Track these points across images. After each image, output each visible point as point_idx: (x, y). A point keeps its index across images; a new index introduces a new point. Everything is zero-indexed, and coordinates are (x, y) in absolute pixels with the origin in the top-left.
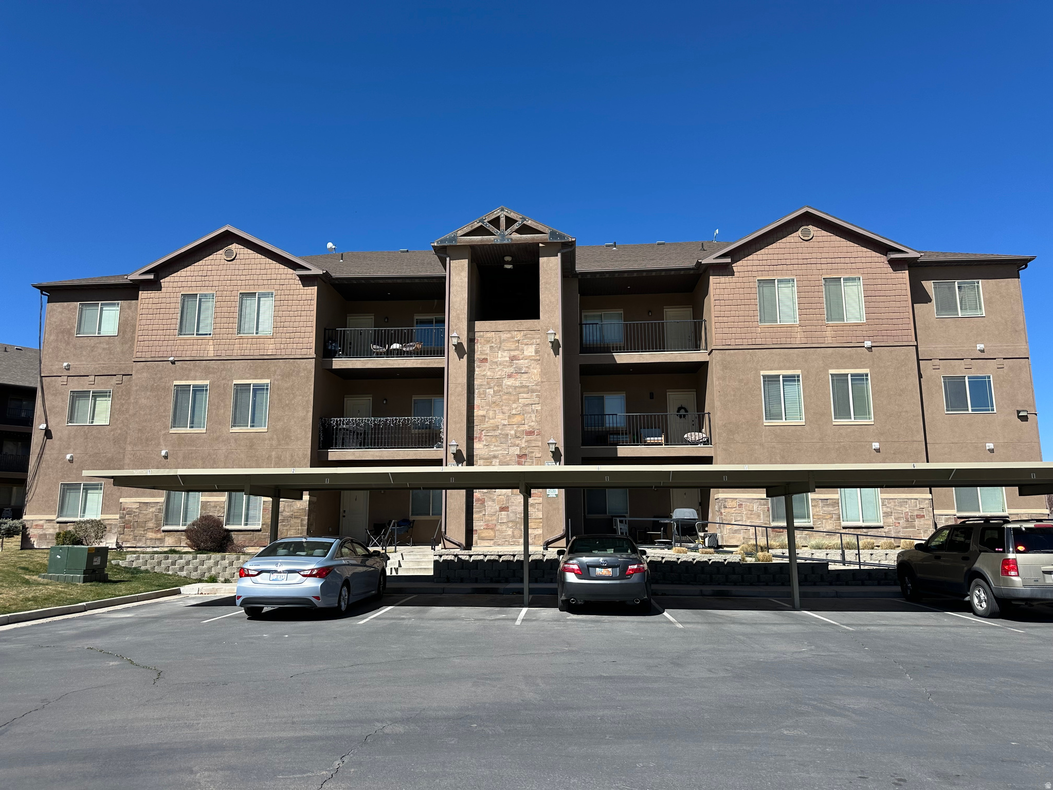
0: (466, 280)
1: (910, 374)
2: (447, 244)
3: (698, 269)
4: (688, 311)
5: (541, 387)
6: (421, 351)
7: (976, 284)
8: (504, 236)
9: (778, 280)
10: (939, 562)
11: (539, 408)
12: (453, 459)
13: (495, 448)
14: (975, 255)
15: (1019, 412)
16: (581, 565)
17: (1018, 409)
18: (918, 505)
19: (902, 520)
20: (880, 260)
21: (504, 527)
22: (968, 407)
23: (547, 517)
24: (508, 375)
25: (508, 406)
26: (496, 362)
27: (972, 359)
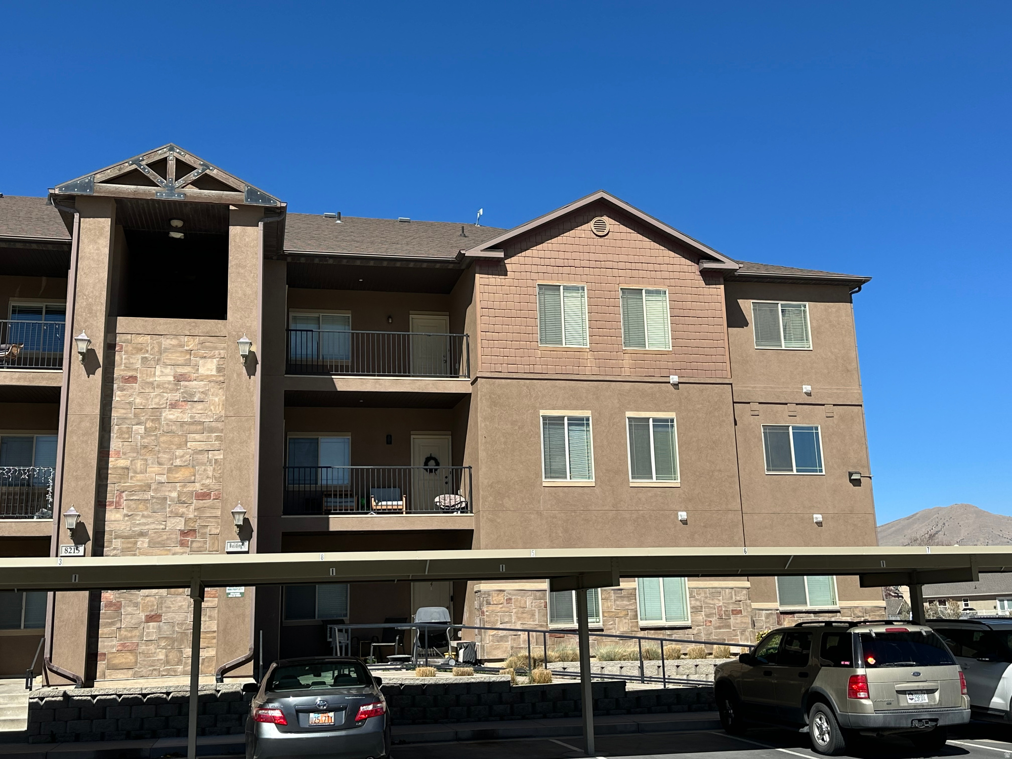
0: (106, 251)
1: (724, 421)
2: (76, 192)
3: (459, 263)
4: (442, 320)
5: (225, 425)
6: (19, 359)
7: (803, 308)
8: (172, 188)
9: (564, 286)
10: (770, 680)
11: (220, 456)
12: (70, 538)
13: (143, 520)
14: (802, 270)
15: (851, 474)
16: (285, 710)
17: (850, 471)
18: (734, 597)
19: (715, 618)
20: (690, 269)
21: (152, 648)
22: (792, 467)
23: (225, 630)
24: (171, 404)
25: (169, 452)
26: (152, 383)
27: (797, 404)
